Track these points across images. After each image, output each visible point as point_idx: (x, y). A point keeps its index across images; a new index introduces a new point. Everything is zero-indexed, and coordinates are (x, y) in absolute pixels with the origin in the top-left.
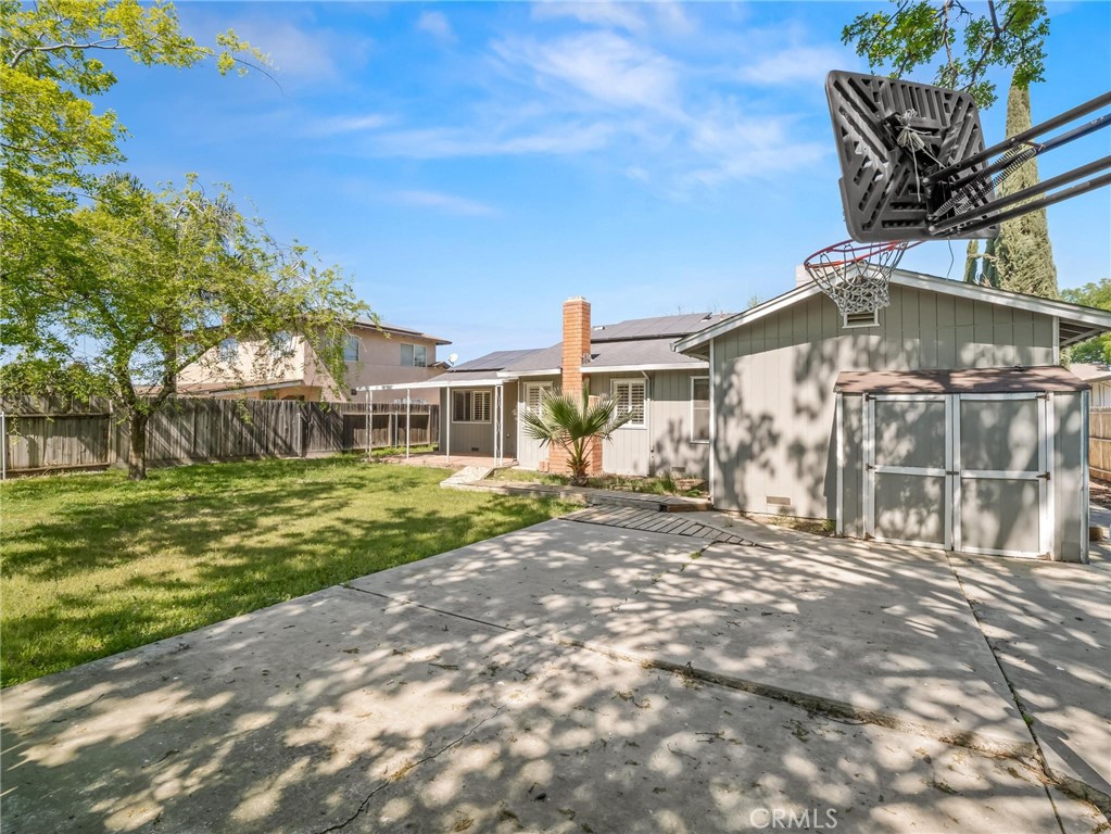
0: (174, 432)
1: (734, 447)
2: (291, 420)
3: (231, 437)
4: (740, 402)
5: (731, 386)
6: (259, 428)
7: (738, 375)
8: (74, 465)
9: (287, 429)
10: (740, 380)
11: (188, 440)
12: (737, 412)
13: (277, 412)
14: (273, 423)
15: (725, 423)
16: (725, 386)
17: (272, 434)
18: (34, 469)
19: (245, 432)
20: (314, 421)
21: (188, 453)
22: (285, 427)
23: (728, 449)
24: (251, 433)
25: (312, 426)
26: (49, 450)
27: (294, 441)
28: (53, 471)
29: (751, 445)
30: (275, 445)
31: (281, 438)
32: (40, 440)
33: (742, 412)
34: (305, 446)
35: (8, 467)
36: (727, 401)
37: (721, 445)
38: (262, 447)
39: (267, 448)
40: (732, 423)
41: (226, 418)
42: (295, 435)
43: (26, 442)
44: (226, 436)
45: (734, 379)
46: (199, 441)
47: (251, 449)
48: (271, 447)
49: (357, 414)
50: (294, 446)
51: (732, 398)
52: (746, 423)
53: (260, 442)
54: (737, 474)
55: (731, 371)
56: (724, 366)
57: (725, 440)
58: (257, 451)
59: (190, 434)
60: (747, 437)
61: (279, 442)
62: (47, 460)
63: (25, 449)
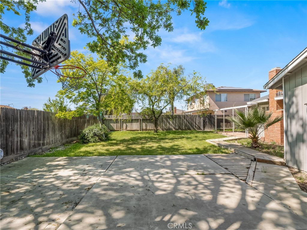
0: (171, 123)
1: (295, 135)
2: (200, 120)
3: (184, 124)
4: (297, 111)
5: (293, 103)
6: (191, 122)
7: (296, 97)
8: (153, 129)
9: (199, 122)
10: (297, 100)
11: (174, 125)
12: (296, 116)
13: (196, 118)
14: (195, 121)
15: (291, 122)
16: (290, 103)
17: (194, 124)
18: (146, 130)
19: (187, 123)
20: (207, 120)
21: (174, 128)
22: (198, 122)
23: (292, 136)
24: (189, 123)
25: (206, 122)
26: (149, 126)
27: (201, 126)
28: (149, 130)
29: (303, 135)
30: (195, 127)
31: (197, 125)
32: (147, 124)
33: (298, 116)
34: (204, 127)
35: (142, 128)
36: (291, 110)
37: (289, 133)
38: (192, 127)
39: (193, 127)
40: (294, 122)
41: (182, 119)
42: (201, 124)
43: (145, 124)
44: (183, 124)
45: (294, 99)
46: (176, 125)
47: (189, 127)
48: (194, 127)
49: (221, 118)
50: (201, 127)
51: (293, 109)
52: (301, 122)
53: (191, 126)
54: (296, 150)
55: (293, 95)
56: (289, 93)
57: (291, 131)
58: (191, 128)
59: (174, 123)
60: (301, 130)
61: (197, 126)
62: (148, 128)
63: (145, 125)
